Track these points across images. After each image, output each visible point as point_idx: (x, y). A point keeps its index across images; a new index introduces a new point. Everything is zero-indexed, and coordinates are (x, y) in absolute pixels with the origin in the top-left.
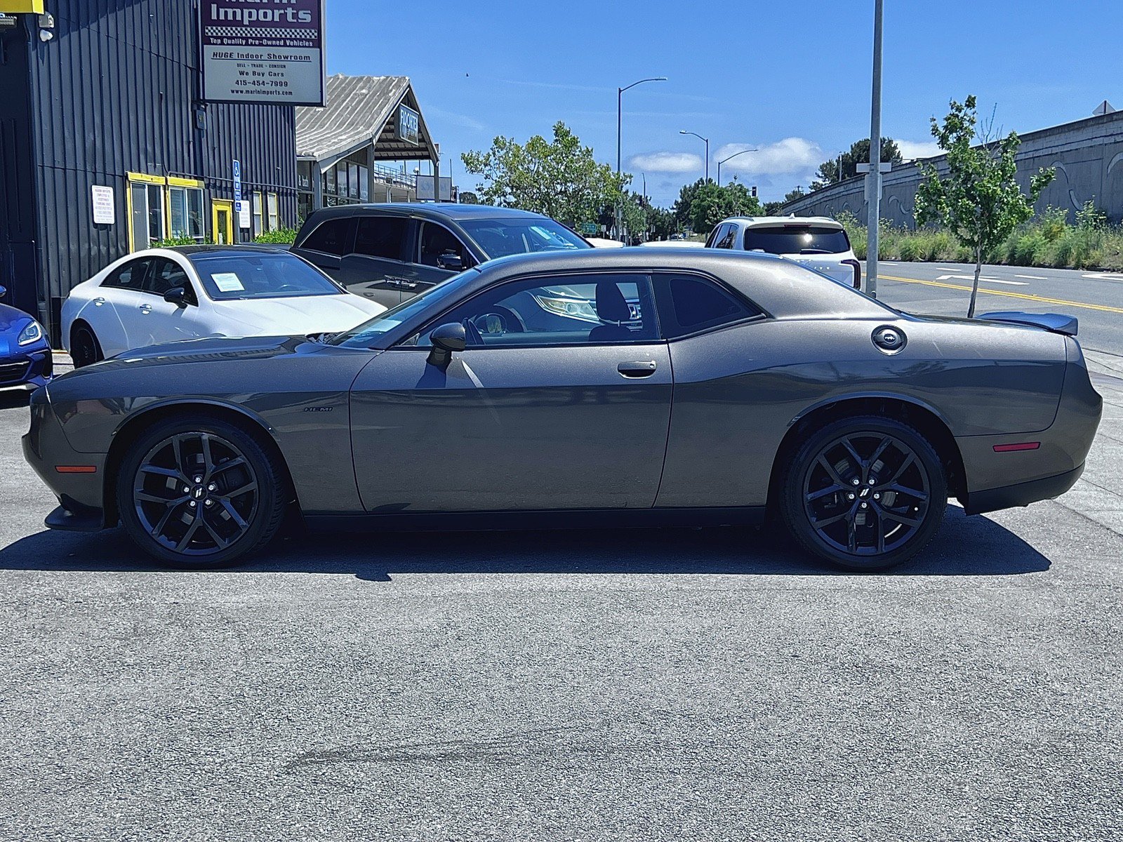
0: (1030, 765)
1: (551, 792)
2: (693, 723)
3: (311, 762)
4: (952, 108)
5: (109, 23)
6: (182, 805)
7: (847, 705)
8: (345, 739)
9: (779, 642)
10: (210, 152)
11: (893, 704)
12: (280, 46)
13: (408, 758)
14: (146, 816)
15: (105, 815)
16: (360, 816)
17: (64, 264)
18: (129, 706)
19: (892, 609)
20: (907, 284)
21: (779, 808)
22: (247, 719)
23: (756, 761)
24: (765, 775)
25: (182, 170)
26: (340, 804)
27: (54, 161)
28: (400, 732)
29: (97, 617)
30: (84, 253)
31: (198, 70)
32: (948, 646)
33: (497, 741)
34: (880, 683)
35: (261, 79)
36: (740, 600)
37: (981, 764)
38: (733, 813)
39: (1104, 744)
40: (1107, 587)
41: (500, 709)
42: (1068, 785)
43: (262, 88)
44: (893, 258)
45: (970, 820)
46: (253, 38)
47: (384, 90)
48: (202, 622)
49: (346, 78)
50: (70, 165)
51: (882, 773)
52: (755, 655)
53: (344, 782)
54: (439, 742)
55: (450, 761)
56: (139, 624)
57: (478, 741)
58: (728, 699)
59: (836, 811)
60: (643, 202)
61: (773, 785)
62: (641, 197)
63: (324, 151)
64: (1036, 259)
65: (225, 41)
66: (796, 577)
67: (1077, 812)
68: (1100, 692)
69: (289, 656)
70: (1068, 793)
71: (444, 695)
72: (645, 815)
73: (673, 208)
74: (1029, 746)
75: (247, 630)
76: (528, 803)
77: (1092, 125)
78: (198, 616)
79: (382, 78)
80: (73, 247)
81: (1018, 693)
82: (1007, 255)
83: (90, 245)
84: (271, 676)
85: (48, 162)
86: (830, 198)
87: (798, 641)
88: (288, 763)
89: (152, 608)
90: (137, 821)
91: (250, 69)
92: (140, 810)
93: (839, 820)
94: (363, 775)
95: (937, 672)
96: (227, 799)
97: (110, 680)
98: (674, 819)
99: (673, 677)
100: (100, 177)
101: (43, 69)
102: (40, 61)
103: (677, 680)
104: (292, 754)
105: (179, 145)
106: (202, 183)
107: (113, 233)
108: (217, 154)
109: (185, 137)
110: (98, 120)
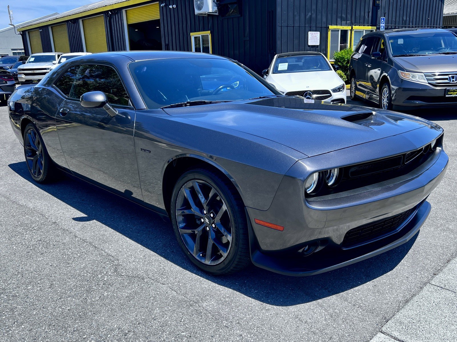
10: (382, 15)
25: (363, 23)
27: (288, 24)
50: (297, 25)
85: (284, 25)
100: (313, 28)
105: (362, 13)
106: (375, 28)
107: (319, 48)
108: (386, 15)
109: (367, 10)
110: (314, 7)
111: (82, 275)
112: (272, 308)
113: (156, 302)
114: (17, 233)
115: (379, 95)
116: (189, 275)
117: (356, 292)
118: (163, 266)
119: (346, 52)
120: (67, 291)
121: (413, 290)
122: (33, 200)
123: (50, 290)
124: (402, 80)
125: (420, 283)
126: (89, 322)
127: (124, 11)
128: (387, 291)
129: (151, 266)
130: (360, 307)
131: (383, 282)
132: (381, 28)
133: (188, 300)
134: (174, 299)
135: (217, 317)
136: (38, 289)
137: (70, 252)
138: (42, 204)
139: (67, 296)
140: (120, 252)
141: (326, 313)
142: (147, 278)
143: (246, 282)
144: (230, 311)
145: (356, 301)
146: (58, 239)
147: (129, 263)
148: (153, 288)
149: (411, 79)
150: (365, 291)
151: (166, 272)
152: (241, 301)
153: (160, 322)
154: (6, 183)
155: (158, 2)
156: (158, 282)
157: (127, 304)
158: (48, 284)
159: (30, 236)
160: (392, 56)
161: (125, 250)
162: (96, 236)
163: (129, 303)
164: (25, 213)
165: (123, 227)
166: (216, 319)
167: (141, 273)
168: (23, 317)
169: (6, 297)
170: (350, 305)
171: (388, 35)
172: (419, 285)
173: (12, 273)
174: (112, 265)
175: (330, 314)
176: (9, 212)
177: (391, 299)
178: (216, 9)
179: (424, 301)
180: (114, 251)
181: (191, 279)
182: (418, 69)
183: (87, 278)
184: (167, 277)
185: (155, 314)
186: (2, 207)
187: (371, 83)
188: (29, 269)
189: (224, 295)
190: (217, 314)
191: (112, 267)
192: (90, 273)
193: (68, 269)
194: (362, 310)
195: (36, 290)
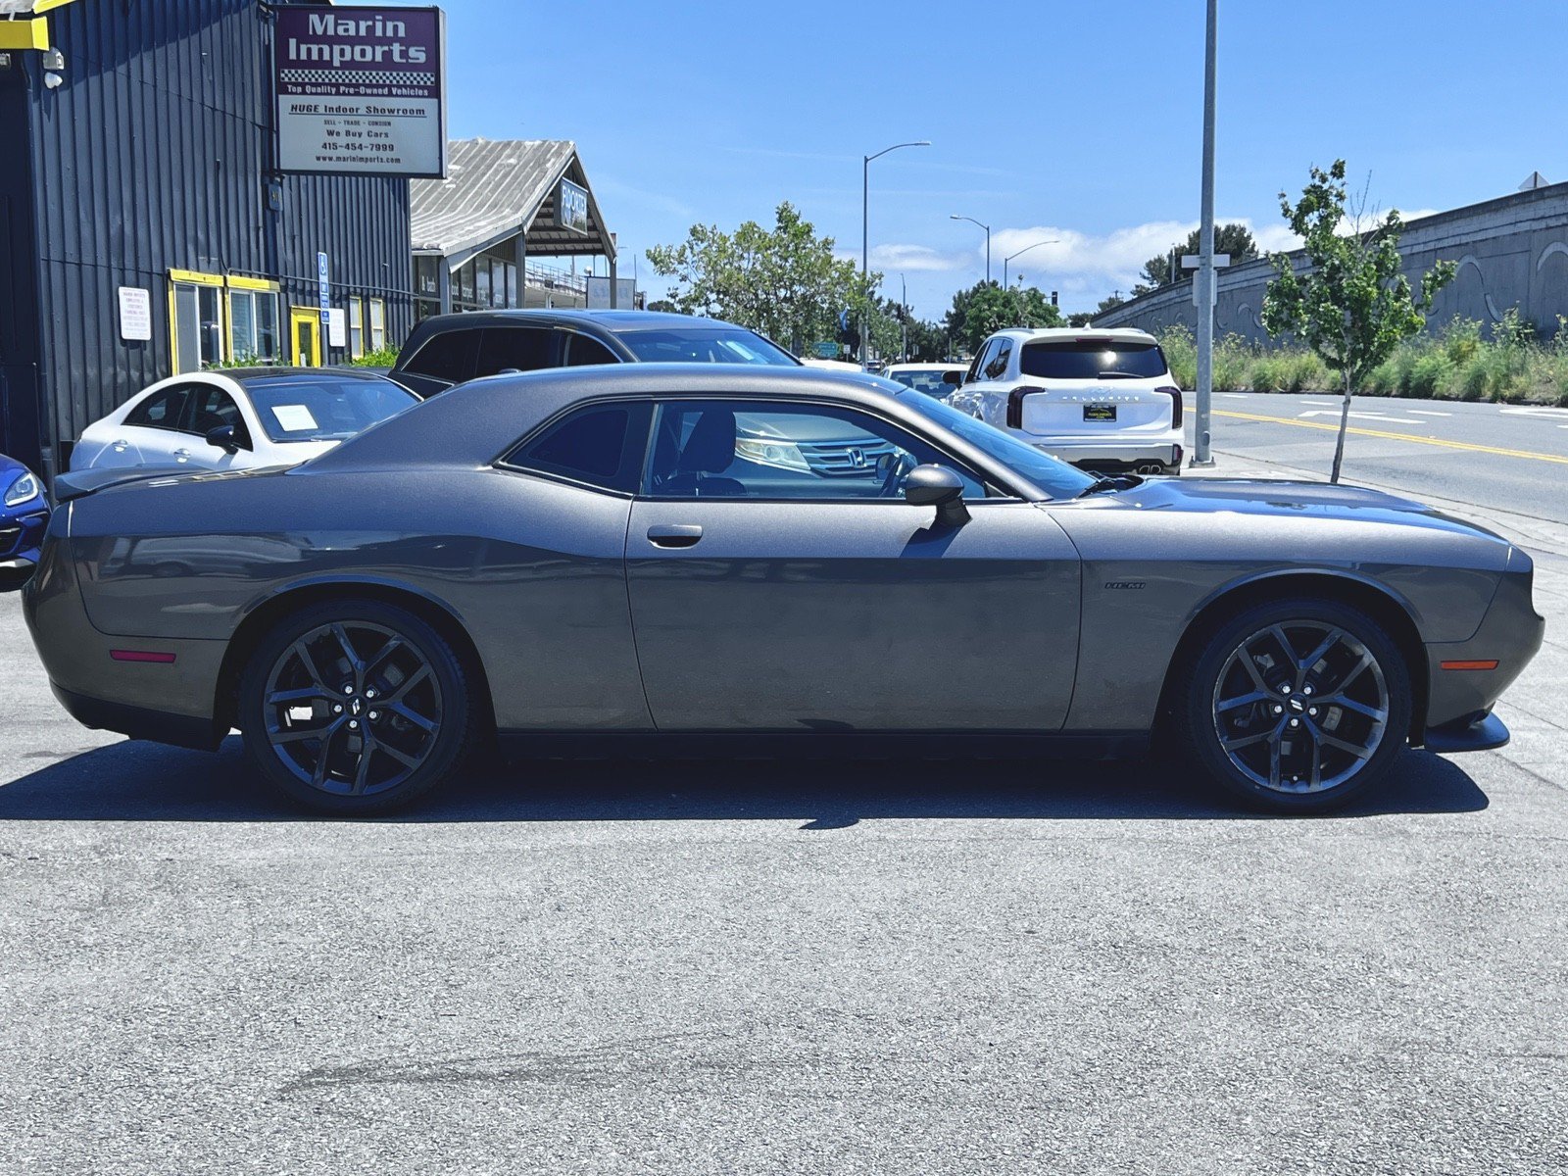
0: (1344, 1085)
1: (653, 1125)
2: (871, 1027)
3: (318, 1083)
4: (1313, 177)
5: (143, 65)
6: (123, 1143)
7: (1093, 1001)
8: (370, 1051)
9: (1011, 913)
10: (289, 242)
11: (1160, 999)
12: (383, 95)
13: (458, 1078)
14: (67, 1160)
15: (9, 1159)
16: (373, 1161)
17: (79, 395)
18: (74, 1004)
19: (1175, 866)
20: (1257, 422)
21: (975, 1147)
22: (238, 1022)
23: (952, 1081)
24: (962, 1100)
25: (247, 266)
26: (348, 1142)
27: (65, 253)
28: (451, 1041)
29: (56, 879)
30: (107, 380)
31: (270, 129)
32: (1249, 917)
33: (587, 1053)
34: (1146, 969)
35: (357, 141)
36: (964, 854)
37: (1274, 1085)
38: (908, 1154)
39: (1454, 1056)
40: (1486, 836)
41: (600, 1007)
42: (1395, 1114)
43: (358, 153)
44: (1243, 388)
45: (1248, 1164)
46: (346, 85)
47: (539, 160)
48: (200, 886)
49: (488, 143)
50: (87, 259)
51: (1131, 1097)
52: (973, 930)
53: (360, 1111)
54: (505, 1054)
55: (517, 1082)
56: (111, 888)
57: (560, 1054)
58: (926, 993)
59: (1056, 1152)
60: (902, 313)
61: (972, 1115)
62: (899, 306)
63: (455, 242)
64: (1438, 389)
65: (308, 89)
66: (1048, 822)
67: (1403, 1153)
68: (1456, 983)
69: (314, 934)
70: (1392, 1126)
71: (522, 989)
72: (782, 1159)
73: (943, 322)
74: (1346, 1060)
75: (262, 898)
76: (617, 1141)
77: (1516, 205)
78: (197, 877)
79: (538, 143)
80: (92, 372)
81: (1341, 984)
82: (1398, 383)
83: (115, 369)
84: (282, 962)
85: (55, 255)
86: (1157, 307)
87: (1036, 911)
88: (284, 1085)
89: (135, 866)
90: (54, 1168)
91: (341, 128)
92: (61, 1151)
93: (1058, 1165)
94: (388, 1101)
95: (1229, 954)
96: (188, 1136)
97: (55, 967)
98: (823, 1164)
99: (854, 962)
100: (130, 275)
101: (49, 127)
102: (45, 116)
103: (858, 966)
104: (292, 1072)
105: (243, 232)
106: (277, 285)
107: (149, 352)
108: (297, 244)
109: (252, 222)
110: (127, 196)
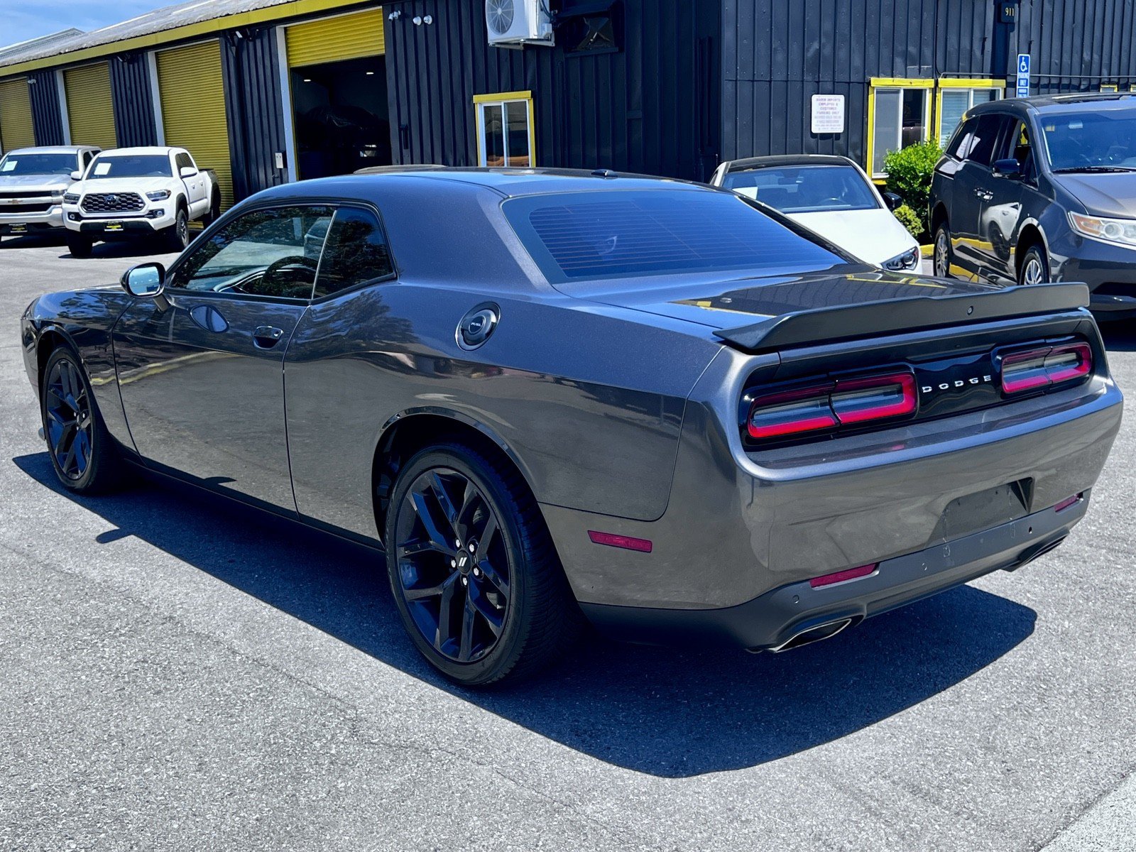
10: (1023, 47)
25: (967, 69)
27: (754, 74)
50: (778, 77)
85: (744, 77)
100: (825, 86)
105: (965, 43)
106: (1002, 83)
107: (842, 141)
108: (1034, 47)
109: (977, 34)
110: (827, 26)
111: (272, 742)
112: (756, 819)
113: (469, 804)
114: (79, 642)
115: (1016, 278)
116: (541, 743)
117: (960, 784)
118: (470, 721)
119: (921, 152)
120: (242, 779)
121: (1103, 782)
122: (98, 561)
123: (199, 775)
124: (1080, 240)
125: (1119, 765)
126: (314, 846)
127: (279, 30)
128: (1039, 784)
129: (440, 723)
130: (971, 816)
131: (1027, 762)
132: (1019, 85)
133: (547, 799)
134: (511, 797)
135: (625, 837)
136: (171, 773)
137: (228, 690)
138: (124, 570)
139: (246, 790)
140: (357, 689)
141: (888, 830)
142: (436, 750)
143: (685, 759)
144: (653, 823)
145: (960, 804)
146: (189, 657)
147: (383, 715)
148: (456, 772)
149: (1104, 235)
150: (983, 784)
151: (481, 736)
152: (678, 801)
153: (487, 848)
154: (12, 517)
155: (381, 7)
156: (464, 759)
157: (398, 807)
158: (193, 763)
159: (114, 650)
160: (1050, 172)
161: (367, 683)
162: (286, 651)
163: (403, 806)
164: (87, 594)
165: (351, 628)
166: (622, 842)
167: (418, 737)
168: (149, 835)
169: (94, 791)
170: (947, 812)
171: (1037, 113)
172: (1118, 770)
173: (95, 737)
174: (342, 719)
175: (900, 833)
176: (42, 591)
177: (1047, 801)
178: (548, 29)
179: (1130, 805)
180: (340, 686)
181: (546, 752)
182: (1121, 207)
183: (287, 749)
184: (486, 747)
185: (471, 828)
186: (21, 579)
187: (994, 244)
188: (136, 728)
189: (635, 788)
190: (622, 830)
191: (343, 723)
192: (291, 738)
193: (233, 727)
194: (977, 825)
195: (165, 776)
